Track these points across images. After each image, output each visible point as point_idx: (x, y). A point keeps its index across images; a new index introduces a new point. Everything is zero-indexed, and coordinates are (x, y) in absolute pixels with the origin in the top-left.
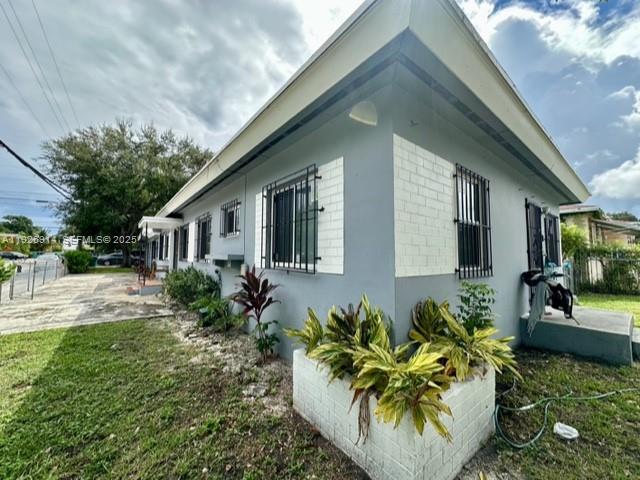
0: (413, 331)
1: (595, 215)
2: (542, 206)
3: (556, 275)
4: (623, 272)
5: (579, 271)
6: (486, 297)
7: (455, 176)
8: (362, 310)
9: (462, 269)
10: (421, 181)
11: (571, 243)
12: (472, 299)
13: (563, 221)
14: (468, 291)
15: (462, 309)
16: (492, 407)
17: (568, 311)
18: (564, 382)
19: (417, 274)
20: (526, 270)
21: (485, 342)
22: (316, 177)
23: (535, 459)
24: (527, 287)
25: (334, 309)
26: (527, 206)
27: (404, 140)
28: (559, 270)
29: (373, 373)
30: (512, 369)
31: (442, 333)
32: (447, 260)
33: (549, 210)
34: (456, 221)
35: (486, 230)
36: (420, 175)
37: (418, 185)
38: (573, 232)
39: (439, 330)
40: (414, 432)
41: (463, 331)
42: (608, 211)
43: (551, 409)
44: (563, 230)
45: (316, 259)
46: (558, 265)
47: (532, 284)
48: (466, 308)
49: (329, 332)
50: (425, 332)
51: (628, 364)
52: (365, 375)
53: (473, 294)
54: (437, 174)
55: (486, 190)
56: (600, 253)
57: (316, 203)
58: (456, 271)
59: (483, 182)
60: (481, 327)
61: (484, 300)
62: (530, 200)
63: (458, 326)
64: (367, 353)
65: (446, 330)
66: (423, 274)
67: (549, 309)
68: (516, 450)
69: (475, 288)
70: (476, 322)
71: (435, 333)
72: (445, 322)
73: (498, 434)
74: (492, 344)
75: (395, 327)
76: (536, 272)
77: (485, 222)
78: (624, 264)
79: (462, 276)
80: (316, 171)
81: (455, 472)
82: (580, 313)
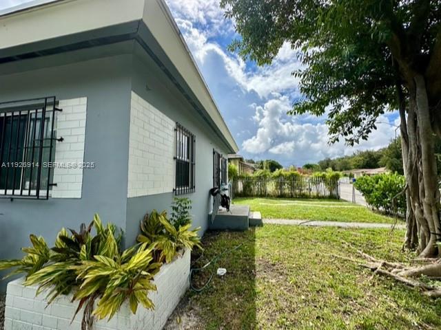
0: (141, 236)
1: (241, 159)
2: (220, 154)
3: (225, 190)
4: (249, 187)
5: (234, 187)
6: (187, 206)
7: (176, 130)
8: (94, 228)
9: (177, 189)
10: (153, 129)
11: (232, 173)
12: (179, 207)
13: (229, 161)
14: (177, 203)
15: (173, 215)
16: (188, 272)
17: (228, 207)
18: (224, 245)
19: (146, 194)
20: (212, 187)
21: (185, 234)
22: (55, 109)
23: (207, 294)
24: (212, 197)
25: (63, 232)
26: (214, 153)
27: (140, 98)
28: (227, 187)
29: (98, 279)
30: (199, 246)
31: (161, 233)
32: (168, 183)
33: (223, 156)
34: (175, 158)
35: (193, 165)
36: (151, 125)
37: (150, 132)
38: (233, 168)
39: (159, 231)
40: (130, 314)
41: (173, 229)
42: (245, 158)
43: (217, 262)
44: (229, 166)
45: (50, 185)
46: (226, 184)
47: (215, 195)
48: (176, 214)
49: (56, 254)
50: (149, 234)
51: (246, 229)
52: (88, 284)
53: (180, 205)
54: (164, 126)
55: (193, 141)
56: (242, 178)
57: (53, 133)
58: (174, 190)
59: (192, 137)
60: (183, 224)
61: (186, 208)
62: (215, 150)
63: (170, 227)
64: (92, 264)
65: (164, 231)
66: (150, 194)
67: (221, 207)
68: (198, 292)
69: (181, 201)
70: (182, 222)
71: (156, 234)
72: (163, 226)
73: (191, 288)
74: (187, 234)
75: (125, 236)
76: (216, 188)
77: (192, 160)
78: (249, 183)
79: (177, 193)
80: (55, 103)
81: (162, 326)
82: (233, 208)
